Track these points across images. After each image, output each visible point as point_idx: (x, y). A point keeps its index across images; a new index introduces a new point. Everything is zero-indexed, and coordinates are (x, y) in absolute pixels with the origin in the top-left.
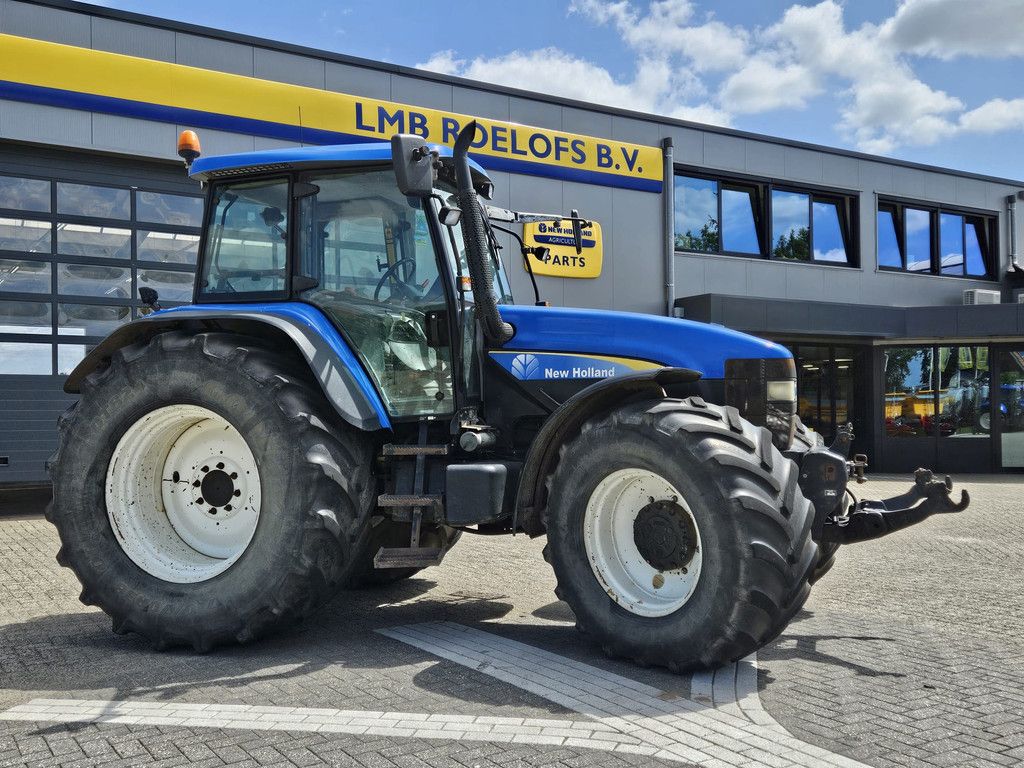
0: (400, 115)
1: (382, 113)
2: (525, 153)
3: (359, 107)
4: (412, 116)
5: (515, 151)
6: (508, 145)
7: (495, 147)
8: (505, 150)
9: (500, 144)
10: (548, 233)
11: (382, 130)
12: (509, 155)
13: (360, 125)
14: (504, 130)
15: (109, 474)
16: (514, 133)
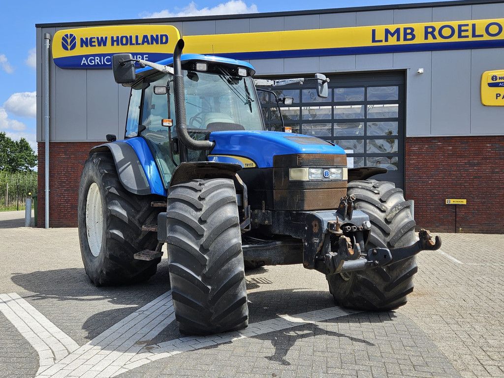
0: (398, 31)
1: (387, 32)
2: (482, 36)
3: (374, 31)
4: (405, 29)
5: (474, 35)
6: (470, 33)
7: (460, 36)
8: (467, 37)
9: (463, 34)
10: (498, 81)
11: (386, 40)
12: (471, 39)
13: (374, 41)
14: (467, 25)
15: (87, 210)
16: (474, 26)
